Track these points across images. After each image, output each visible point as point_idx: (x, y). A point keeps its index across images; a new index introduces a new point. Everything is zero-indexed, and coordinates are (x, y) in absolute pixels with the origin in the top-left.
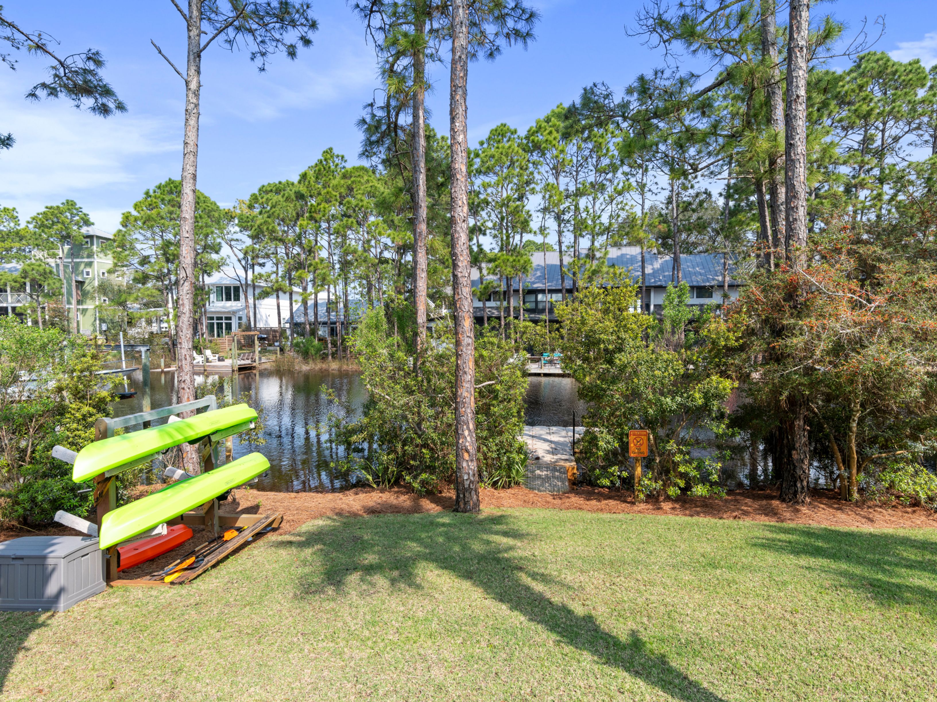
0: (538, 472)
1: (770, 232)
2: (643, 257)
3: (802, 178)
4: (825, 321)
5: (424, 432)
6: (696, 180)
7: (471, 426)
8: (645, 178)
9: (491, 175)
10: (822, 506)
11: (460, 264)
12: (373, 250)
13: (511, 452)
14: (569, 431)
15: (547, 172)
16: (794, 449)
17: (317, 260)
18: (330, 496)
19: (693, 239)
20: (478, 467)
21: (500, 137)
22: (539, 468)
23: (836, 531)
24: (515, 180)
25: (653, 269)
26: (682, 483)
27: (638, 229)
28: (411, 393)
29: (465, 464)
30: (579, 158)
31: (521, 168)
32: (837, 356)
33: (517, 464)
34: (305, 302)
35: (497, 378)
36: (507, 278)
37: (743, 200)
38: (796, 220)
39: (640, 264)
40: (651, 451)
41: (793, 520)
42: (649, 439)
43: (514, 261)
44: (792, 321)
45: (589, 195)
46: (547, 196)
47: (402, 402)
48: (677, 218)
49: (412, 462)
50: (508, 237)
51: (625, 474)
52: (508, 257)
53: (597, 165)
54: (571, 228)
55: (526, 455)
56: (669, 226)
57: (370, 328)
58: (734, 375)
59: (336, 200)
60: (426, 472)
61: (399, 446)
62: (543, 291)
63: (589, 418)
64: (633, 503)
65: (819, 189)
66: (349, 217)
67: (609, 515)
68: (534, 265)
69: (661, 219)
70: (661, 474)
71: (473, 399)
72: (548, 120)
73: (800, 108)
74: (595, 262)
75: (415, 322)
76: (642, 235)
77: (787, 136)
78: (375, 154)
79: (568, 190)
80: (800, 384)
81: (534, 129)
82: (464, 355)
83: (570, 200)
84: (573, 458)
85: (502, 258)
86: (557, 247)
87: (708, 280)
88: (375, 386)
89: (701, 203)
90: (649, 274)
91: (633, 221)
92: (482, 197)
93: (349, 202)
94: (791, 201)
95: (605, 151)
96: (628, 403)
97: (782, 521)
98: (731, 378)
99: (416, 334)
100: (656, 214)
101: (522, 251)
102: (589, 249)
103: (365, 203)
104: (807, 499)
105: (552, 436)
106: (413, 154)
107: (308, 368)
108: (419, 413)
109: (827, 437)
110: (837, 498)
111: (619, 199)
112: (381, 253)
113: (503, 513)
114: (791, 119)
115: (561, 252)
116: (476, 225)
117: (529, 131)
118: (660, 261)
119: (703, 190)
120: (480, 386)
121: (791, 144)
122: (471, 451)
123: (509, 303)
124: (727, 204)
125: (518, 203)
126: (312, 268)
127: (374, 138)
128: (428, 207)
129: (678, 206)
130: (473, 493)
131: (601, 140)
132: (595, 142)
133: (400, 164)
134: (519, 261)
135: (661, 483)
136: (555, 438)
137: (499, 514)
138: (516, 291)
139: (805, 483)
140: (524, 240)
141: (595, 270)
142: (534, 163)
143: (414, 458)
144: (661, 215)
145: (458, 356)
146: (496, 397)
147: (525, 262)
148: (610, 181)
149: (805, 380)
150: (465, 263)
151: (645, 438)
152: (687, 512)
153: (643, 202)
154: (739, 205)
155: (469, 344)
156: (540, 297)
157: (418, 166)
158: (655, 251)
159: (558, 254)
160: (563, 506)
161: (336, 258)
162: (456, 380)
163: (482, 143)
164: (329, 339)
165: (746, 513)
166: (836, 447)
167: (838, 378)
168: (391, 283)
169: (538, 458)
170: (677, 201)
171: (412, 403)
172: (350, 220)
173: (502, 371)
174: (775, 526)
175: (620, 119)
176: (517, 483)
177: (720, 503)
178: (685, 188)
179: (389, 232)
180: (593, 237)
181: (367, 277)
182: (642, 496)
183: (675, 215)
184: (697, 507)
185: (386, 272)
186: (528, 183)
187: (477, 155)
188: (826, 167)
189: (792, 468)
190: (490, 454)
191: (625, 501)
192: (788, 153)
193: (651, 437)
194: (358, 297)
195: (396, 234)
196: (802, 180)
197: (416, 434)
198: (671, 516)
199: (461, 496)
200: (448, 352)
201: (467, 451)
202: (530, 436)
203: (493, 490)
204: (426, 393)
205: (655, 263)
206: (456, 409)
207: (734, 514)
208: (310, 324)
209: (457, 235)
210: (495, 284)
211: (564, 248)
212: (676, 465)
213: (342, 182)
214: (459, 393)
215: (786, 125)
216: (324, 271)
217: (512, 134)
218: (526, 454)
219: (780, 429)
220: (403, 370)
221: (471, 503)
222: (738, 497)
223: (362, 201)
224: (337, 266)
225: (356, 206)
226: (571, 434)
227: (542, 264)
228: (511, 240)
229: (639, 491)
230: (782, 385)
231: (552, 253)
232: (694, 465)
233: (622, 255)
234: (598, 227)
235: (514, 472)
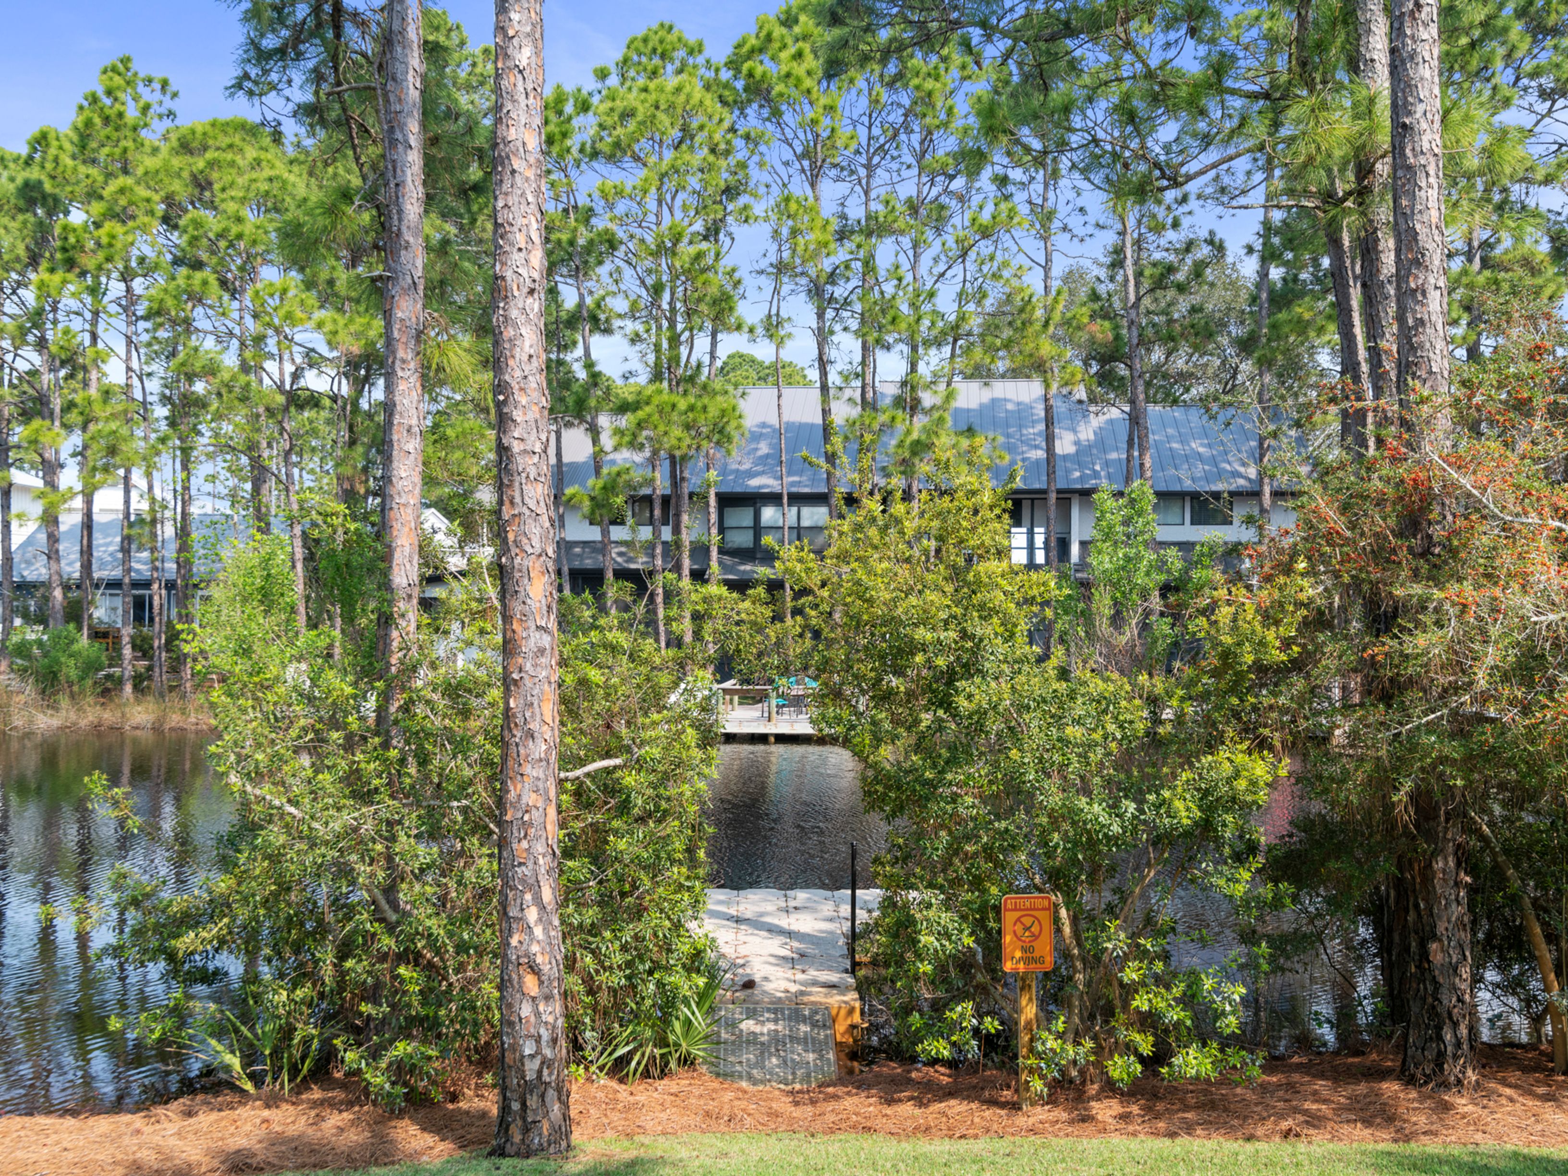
0: (748, 1025)
1: (1362, 354)
2: (1048, 409)
3: (1434, 213)
4: (1497, 592)
5: (406, 914)
6: (1185, 208)
7: (547, 895)
8: (1051, 195)
9: (628, 163)
10: (1508, 1091)
11: (517, 415)
12: (271, 366)
13: (668, 969)
14: (843, 900)
15: (786, 164)
16: (1434, 937)
17: (93, 392)
18: (103, 1124)
19: (1180, 363)
20: (568, 1016)
21: (656, 61)
22: (752, 1014)
23: (1540, 1160)
24: (694, 182)
25: (1077, 443)
26: (1145, 1045)
27: (1037, 335)
28: (365, 796)
29: (526, 1010)
30: (876, 131)
31: (713, 151)
32: (1529, 683)
33: (686, 1001)
34: (50, 519)
35: (628, 750)
36: (672, 458)
37: (1305, 266)
38: (1421, 322)
39: (1042, 427)
40: (1066, 955)
41: (1435, 1134)
42: (1057, 920)
43: (692, 408)
44: (1417, 589)
45: (902, 232)
46: (785, 232)
47: (336, 826)
48: (1136, 305)
49: (365, 1008)
50: (675, 340)
51: (991, 1025)
52: (674, 398)
53: (924, 153)
54: (854, 325)
55: (712, 977)
56: (1116, 327)
57: (245, 600)
58: (1276, 739)
59: (152, 213)
60: (409, 1037)
61: (327, 956)
62: (774, 499)
63: (895, 862)
64: (1015, 1107)
65: (1492, 247)
66: (198, 265)
67: (947, 1145)
68: (750, 422)
69: (1096, 306)
70: (1092, 1017)
71: (552, 812)
72: (789, 21)
73: (1425, 36)
74: (920, 421)
75: (386, 585)
76: (1047, 348)
77: (1394, 105)
78: (273, 87)
79: (843, 217)
80: (1443, 760)
81: (753, 41)
82: (528, 682)
83: (849, 245)
84: (851, 981)
85: (656, 401)
86: (814, 375)
87: (1220, 475)
88: (256, 776)
89: (1198, 270)
90: (1065, 457)
91: (1022, 310)
92: (600, 223)
93: (197, 224)
94: (1409, 273)
95: (943, 116)
96: (998, 818)
97: (1407, 1139)
98: (1271, 749)
99: (386, 620)
100: (1083, 293)
101: (718, 384)
102: (904, 384)
103: (248, 229)
104: (1469, 1072)
105: (793, 917)
106: (386, 95)
107: (55, 722)
108: (389, 858)
109: (1514, 900)
110: (1544, 1069)
111: (985, 247)
112: (296, 376)
113: (642, 1152)
114: (1403, 62)
115: (824, 388)
116: (581, 305)
117: (739, 46)
118: (1096, 422)
119: (1204, 234)
120: (579, 772)
121: (1404, 126)
122: (546, 968)
123: (677, 531)
124: (1263, 274)
125: (704, 246)
126: (74, 417)
127: (270, 42)
128: (428, 248)
129: (1139, 274)
130: (551, 1094)
131: (929, 84)
132: (918, 88)
133: (349, 118)
134: (705, 408)
135: (1089, 1044)
136: (805, 923)
137: (632, 1154)
138: (698, 498)
139: (1463, 1031)
140: (723, 352)
141: (918, 442)
142: (747, 137)
143: (372, 994)
144: (1095, 296)
145: (508, 684)
146: (624, 808)
147: (723, 412)
148: (961, 199)
149: (1453, 749)
150: (534, 413)
151: (1045, 917)
152: (1161, 1125)
153: (1048, 260)
154: (1295, 279)
155: (542, 651)
156: (769, 514)
157: (402, 127)
158: (1081, 393)
159: (816, 393)
160: (818, 1125)
161: (154, 386)
162: (504, 757)
163: (602, 75)
164: (127, 632)
165: (1315, 1121)
166: (1538, 930)
167: (1532, 743)
168: (330, 465)
169: (749, 984)
170: (1136, 263)
171: (368, 828)
172: (198, 276)
173: (644, 727)
174: (1389, 1154)
175: (976, 34)
176: (687, 1061)
177: (1250, 1096)
178: (1158, 229)
179: (320, 315)
180: (914, 349)
181: (251, 447)
182: (1038, 1085)
183: (1132, 298)
184: (1187, 1108)
185: (314, 432)
186: (730, 192)
187: (584, 107)
188: (1505, 190)
189: (1430, 989)
190: (603, 977)
191: (993, 1102)
192: (1397, 150)
193: (1063, 913)
194: (224, 507)
195: (341, 321)
196: (1434, 220)
197: (381, 920)
198: (1117, 1140)
199: (516, 1106)
200: (481, 674)
201: (534, 969)
202: (730, 918)
203: (614, 1084)
204: (412, 795)
205: (1081, 427)
206: (502, 844)
207: (1285, 1125)
208: (66, 587)
209: (509, 332)
210: (637, 476)
211: (834, 378)
212: (1129, 990)
213: (176, 162)
214: (512, 796)
215: (1392, 73)
216: (113, 426)
217: (691, 53)
218: (713, 973)
219: (1399, 884)
220: (344, 726)
221: (545, 1126)
222: (1296, 1077)
223: (239, 220)
224: (161, 412)
225: (220, 236)
226: (845, 910)
227: (774, 421)
228: (684, 351)
229: (1031, 1071)
230: (1400, 763)
231: (802, 391)
232: (1177, 992)
233: (993, 400)
234: (926, 323)
235: (677, 1026)
